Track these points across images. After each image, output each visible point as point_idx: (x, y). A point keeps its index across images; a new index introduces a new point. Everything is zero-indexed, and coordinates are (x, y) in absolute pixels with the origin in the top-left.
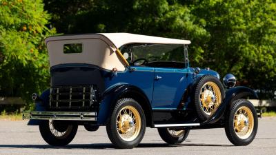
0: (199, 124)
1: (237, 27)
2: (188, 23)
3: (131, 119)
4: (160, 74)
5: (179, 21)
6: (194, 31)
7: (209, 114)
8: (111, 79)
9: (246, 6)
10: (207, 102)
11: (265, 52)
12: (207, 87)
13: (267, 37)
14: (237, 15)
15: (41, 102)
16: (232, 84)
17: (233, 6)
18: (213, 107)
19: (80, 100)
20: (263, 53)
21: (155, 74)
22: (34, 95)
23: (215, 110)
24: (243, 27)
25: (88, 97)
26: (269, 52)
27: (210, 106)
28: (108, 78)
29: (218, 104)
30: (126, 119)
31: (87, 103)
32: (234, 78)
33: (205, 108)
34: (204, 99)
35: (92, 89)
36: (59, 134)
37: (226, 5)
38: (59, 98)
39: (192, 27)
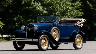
1: (57, 10)
14: (57, 6)
37: (53, 2)
39: (42, 10)
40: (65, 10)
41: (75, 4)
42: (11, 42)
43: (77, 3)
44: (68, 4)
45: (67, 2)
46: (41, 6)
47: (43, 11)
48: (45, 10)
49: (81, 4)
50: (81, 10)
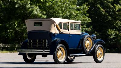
1: (58, 15)
2: (39, 13)
3: (62, 53)
5: (35, 12)
7: (88, 50)
8: (54, 37)
9: (62, 6)
10: (87, 46)
12: (87, 39)
16: (95, 38)
18: (89, 48)
19: (41, 45)
22: (21, 43)
25: (45, 44)
29: (91, 47)
30: (60, 52)
32: (95, 36)
33: (87, 48)
35: (47, 40)
36: (30, 58)
38: (32, 44)
39: (40, 14)
40: (68, 15)
41: (82, 7)
42: (1, 53)
43: (84, 6)
44: (72, 8)
45: (72, 5)
46: (40, 9)
47: (41, 16)
48: (44, 14)
49: (89, 7)
50: (88, 15)
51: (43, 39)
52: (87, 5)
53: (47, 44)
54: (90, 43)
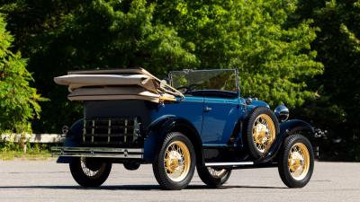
0: (252, 163)
1: (231, 52)
3: (179, 157)
4: (210, 105)
6: (182, 57)
7: (262, 151)
8: (157, 111)
10: (260, 137)
11: (260, 81)
12: (260, 120)
13: (266, 65)
14: (233, 38)
15: (73, 137)
16: (285, 117)
17: (225, 28)
18: (266, 143)
19: (121, 135)
20: (258, 83)
21: (204, 105)
23: (269, 147)
24: (240, 52)
25: (130, 131)
26: (265, 82)
27: (263, 142)
28: (155, 110)
29: (271, 140)
30: (174, 156)
31: (130, 138)
32: (287, 110)
33: (258, 144)
34: (256, 135)
35: (135, 121)
36: (91, 173)
37: (218, 26)
38: (95, 133)
39: (181, 52)
41: (296, 32)
43: (302, 29)
44: (270, 33)
45: (269, 26)
46: (178, 36)
49: (316, 32)
50: (315, 53)
51: (126, 118)
52: (311, 26)
53: (137, 132)
54: (267, 131)
